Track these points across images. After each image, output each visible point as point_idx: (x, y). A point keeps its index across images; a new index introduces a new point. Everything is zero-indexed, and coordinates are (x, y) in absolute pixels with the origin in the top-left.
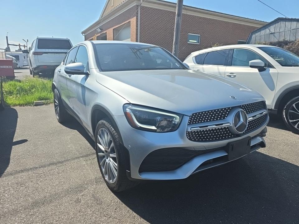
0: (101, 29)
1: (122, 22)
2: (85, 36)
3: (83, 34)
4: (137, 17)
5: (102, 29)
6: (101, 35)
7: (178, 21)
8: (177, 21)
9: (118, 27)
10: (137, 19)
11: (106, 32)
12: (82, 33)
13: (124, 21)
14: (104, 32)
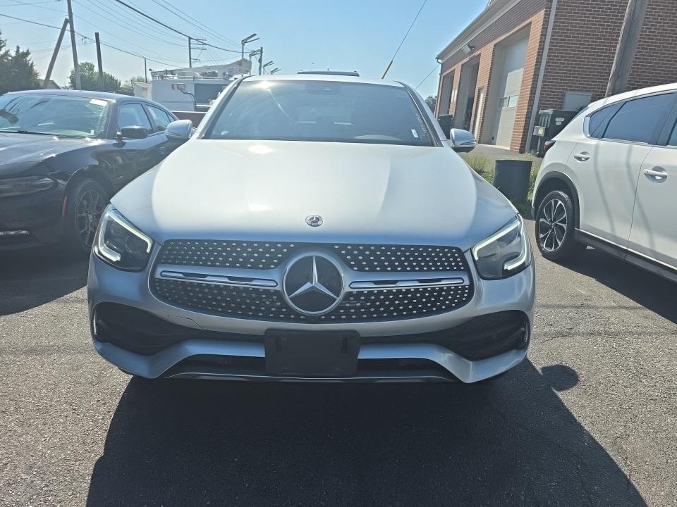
0: (471, 48)
1: (514, 27)
2: (442, 64)
3: (440, 61)
4: (549, 9)
5: (474, 47)
6: (470, 60)
7: (633, 14)
8: (630, 14)
9: (504, 39)
10: (547, 15)
11: (480, 54)
12: (438, 58)
13: (519, 24)
14: (477, 53)
